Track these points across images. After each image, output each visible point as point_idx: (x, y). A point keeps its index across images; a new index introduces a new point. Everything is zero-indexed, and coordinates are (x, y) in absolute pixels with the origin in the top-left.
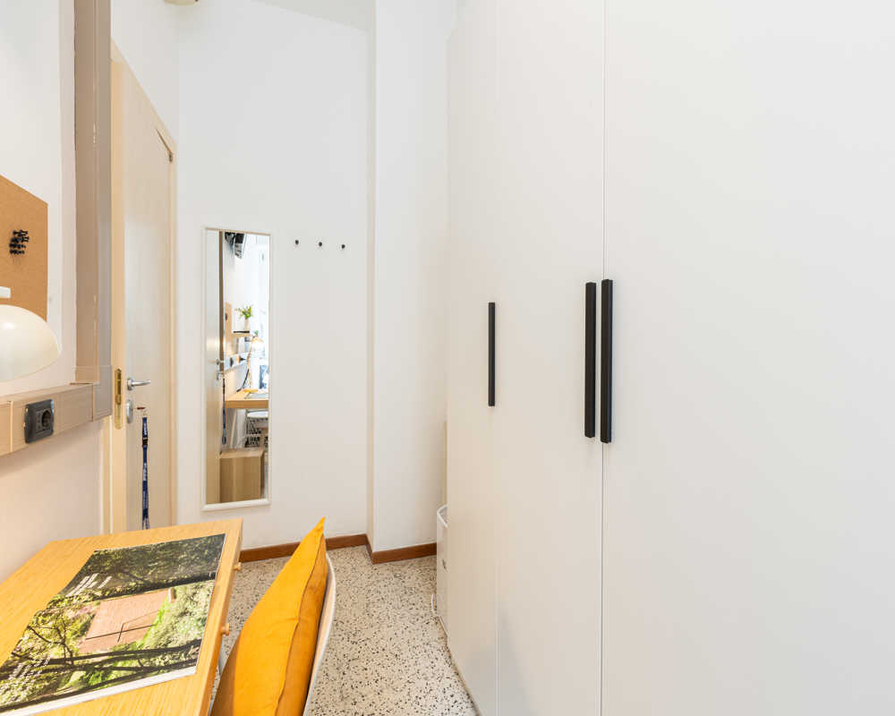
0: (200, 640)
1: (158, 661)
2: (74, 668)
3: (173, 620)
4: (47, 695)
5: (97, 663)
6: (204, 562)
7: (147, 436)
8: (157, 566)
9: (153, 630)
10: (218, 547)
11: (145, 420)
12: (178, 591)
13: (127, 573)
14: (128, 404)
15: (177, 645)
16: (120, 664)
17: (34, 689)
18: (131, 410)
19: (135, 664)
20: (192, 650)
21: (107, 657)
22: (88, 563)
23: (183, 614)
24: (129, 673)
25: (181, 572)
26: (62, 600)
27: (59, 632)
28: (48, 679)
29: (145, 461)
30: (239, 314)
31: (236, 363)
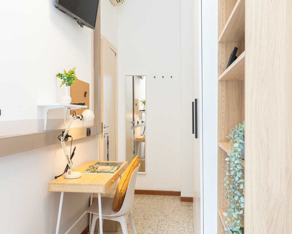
0: (114, 172)
2: (96, 171)
3: (111, 169)
4: (92, 173)
7: (108, 142)
11: (108, 137)
14: (104, 132)
18: (105, 134)
21: (100, 171)
22: (97, 163)
24: (104, 173)
29: (108, 148)
30: (142, 103)
31: (140, 123)
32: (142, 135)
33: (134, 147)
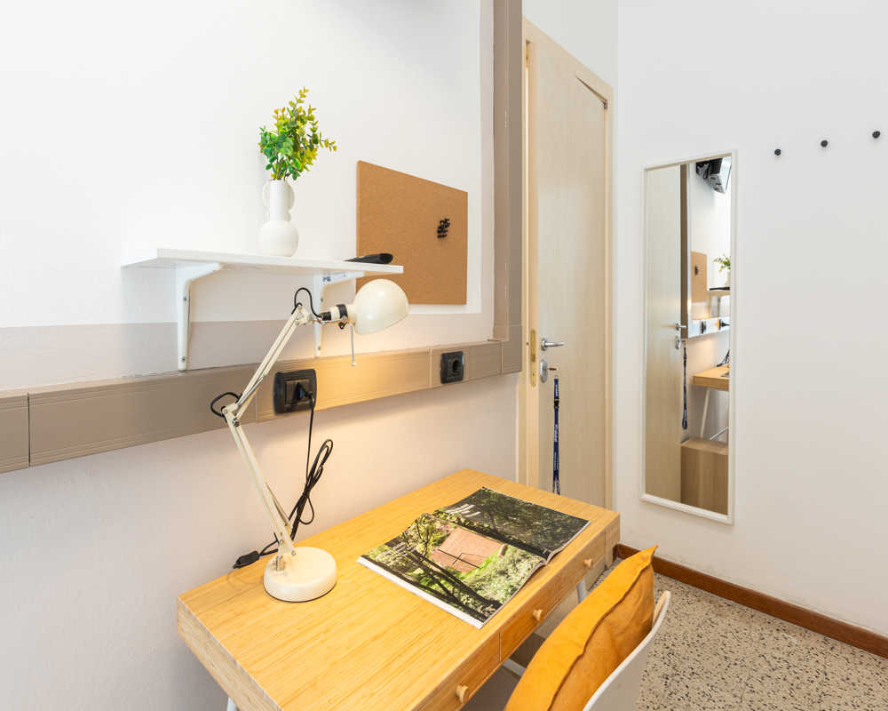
0: (501, 605)
1: (464, 598)
2: (421, 565)
3: (493, 573)
4: (399, 571)
5: (432, 571)
6: (550, 538)
7: (558, 398)
8: (514, 522)
9: (477, 570)
10: (573, 531)
11: (556, 381)
12: (509, 550)
13: (491, 515)
14: (542, 364)
15: (483, 595)
16: (443, 582)
17: (397, 563)
18: (545, 369)
19: (450, 588)
20: (489, 608)
21: (439, 571)
22: (473, 495)
23: (503, 573)
24: (443, 593)
25: (526, 536)
26: (442, 513)
27: (428, 533)
28: (407, 562)
29: (556, 422)
30: (719, 265)
31: (712, 327)
32: (718, 366)
33: (685, 408)
